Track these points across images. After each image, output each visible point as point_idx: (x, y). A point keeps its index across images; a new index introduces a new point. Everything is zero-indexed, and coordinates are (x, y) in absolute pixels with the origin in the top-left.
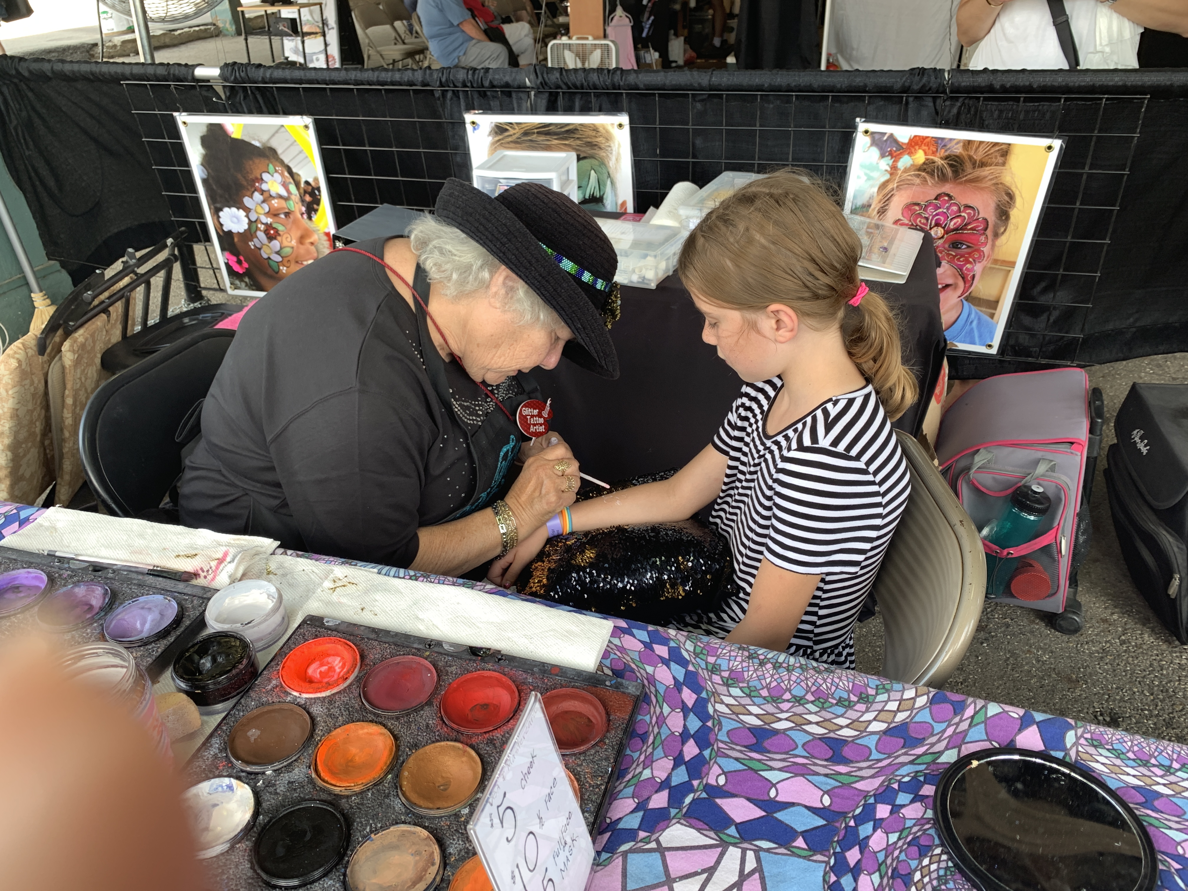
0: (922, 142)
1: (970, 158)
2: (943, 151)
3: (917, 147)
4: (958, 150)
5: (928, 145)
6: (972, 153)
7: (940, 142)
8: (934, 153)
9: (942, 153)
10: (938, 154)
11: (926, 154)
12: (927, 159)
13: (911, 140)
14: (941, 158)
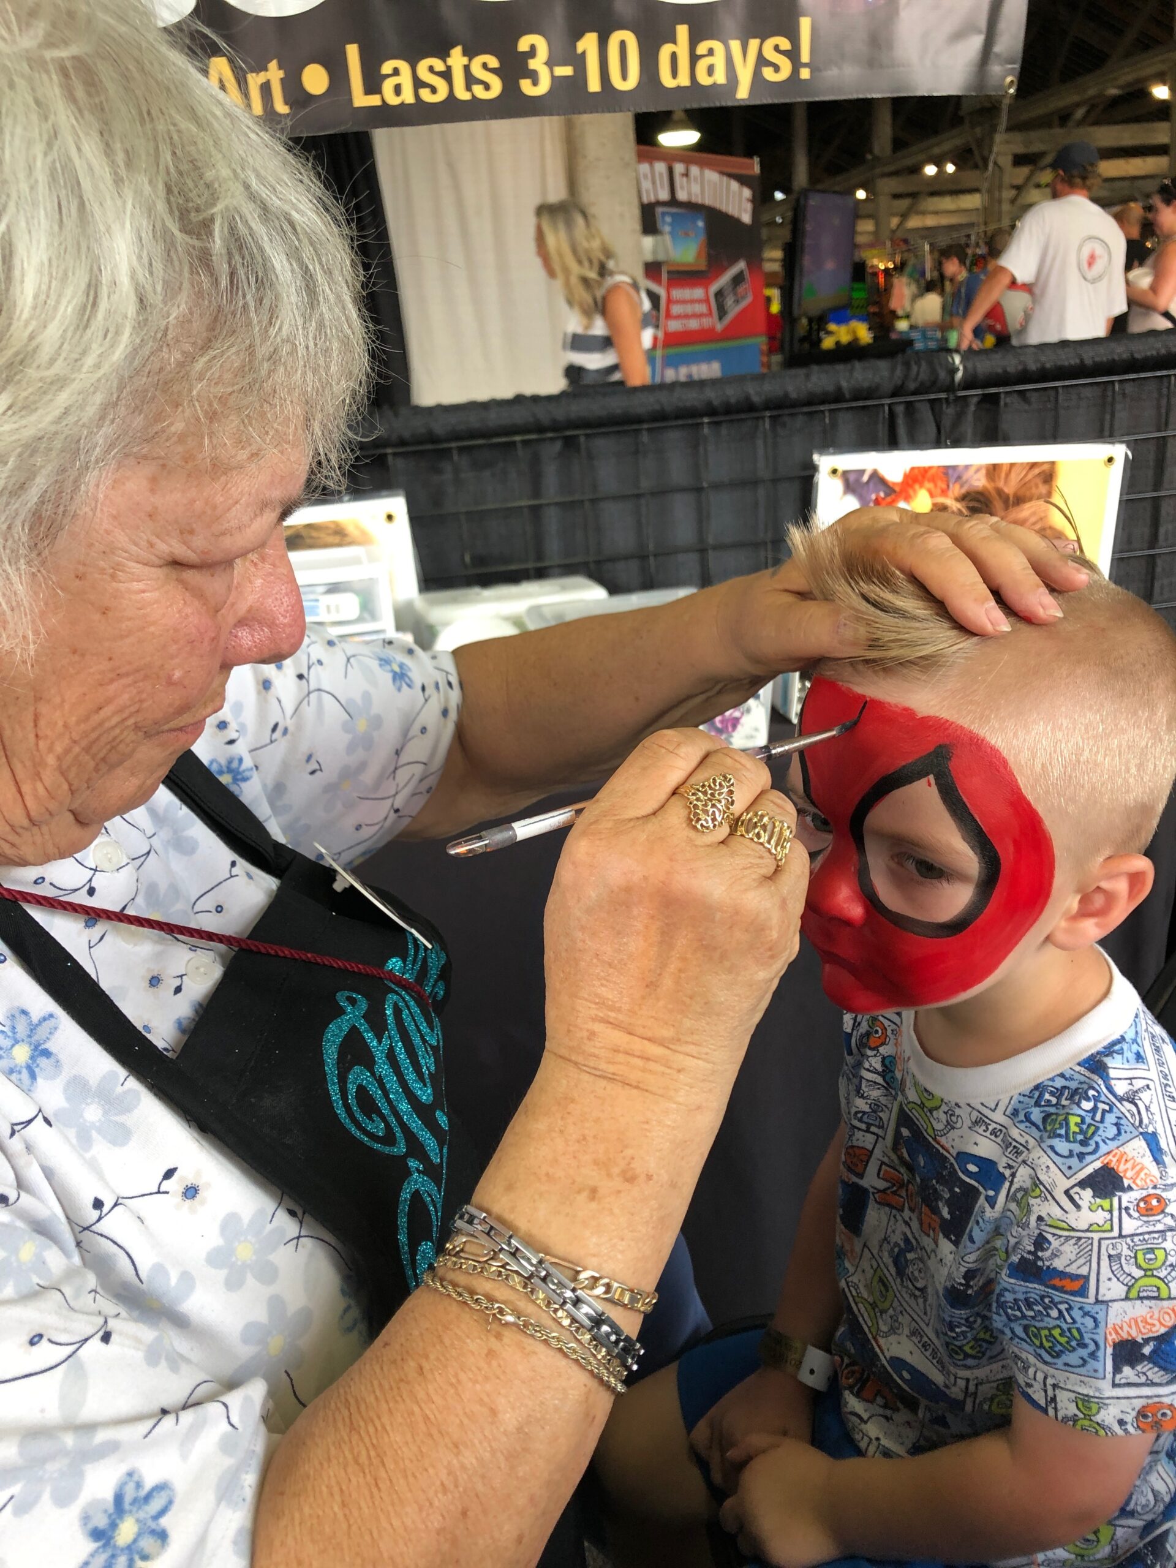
0: (924, 476)
1: (999, 492)
2: (957, 487)
3: (917, 486)
4: (980, 482)
5: (933, 480)
6: (1001, 484)
7: (950, 472)
8: (944, 493)
9: (956, 490)
10: (950, 493)
11: (932, 495)
12: (935, 505)
13: (907, 477)
14: (957, 500)
